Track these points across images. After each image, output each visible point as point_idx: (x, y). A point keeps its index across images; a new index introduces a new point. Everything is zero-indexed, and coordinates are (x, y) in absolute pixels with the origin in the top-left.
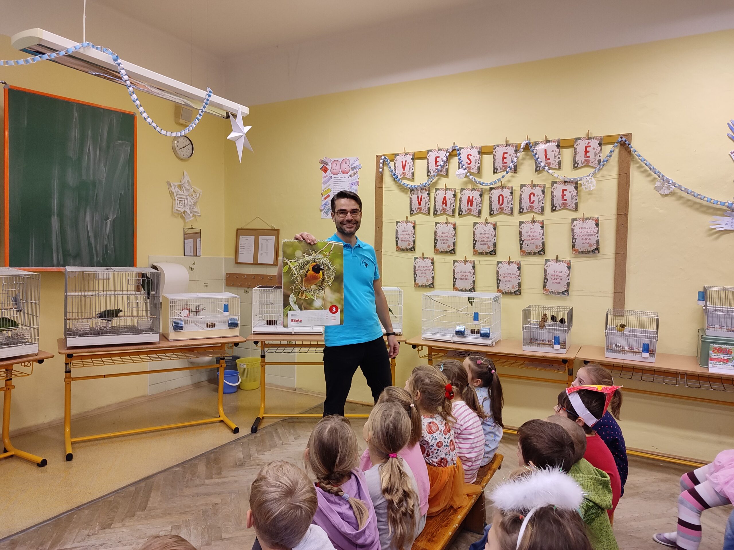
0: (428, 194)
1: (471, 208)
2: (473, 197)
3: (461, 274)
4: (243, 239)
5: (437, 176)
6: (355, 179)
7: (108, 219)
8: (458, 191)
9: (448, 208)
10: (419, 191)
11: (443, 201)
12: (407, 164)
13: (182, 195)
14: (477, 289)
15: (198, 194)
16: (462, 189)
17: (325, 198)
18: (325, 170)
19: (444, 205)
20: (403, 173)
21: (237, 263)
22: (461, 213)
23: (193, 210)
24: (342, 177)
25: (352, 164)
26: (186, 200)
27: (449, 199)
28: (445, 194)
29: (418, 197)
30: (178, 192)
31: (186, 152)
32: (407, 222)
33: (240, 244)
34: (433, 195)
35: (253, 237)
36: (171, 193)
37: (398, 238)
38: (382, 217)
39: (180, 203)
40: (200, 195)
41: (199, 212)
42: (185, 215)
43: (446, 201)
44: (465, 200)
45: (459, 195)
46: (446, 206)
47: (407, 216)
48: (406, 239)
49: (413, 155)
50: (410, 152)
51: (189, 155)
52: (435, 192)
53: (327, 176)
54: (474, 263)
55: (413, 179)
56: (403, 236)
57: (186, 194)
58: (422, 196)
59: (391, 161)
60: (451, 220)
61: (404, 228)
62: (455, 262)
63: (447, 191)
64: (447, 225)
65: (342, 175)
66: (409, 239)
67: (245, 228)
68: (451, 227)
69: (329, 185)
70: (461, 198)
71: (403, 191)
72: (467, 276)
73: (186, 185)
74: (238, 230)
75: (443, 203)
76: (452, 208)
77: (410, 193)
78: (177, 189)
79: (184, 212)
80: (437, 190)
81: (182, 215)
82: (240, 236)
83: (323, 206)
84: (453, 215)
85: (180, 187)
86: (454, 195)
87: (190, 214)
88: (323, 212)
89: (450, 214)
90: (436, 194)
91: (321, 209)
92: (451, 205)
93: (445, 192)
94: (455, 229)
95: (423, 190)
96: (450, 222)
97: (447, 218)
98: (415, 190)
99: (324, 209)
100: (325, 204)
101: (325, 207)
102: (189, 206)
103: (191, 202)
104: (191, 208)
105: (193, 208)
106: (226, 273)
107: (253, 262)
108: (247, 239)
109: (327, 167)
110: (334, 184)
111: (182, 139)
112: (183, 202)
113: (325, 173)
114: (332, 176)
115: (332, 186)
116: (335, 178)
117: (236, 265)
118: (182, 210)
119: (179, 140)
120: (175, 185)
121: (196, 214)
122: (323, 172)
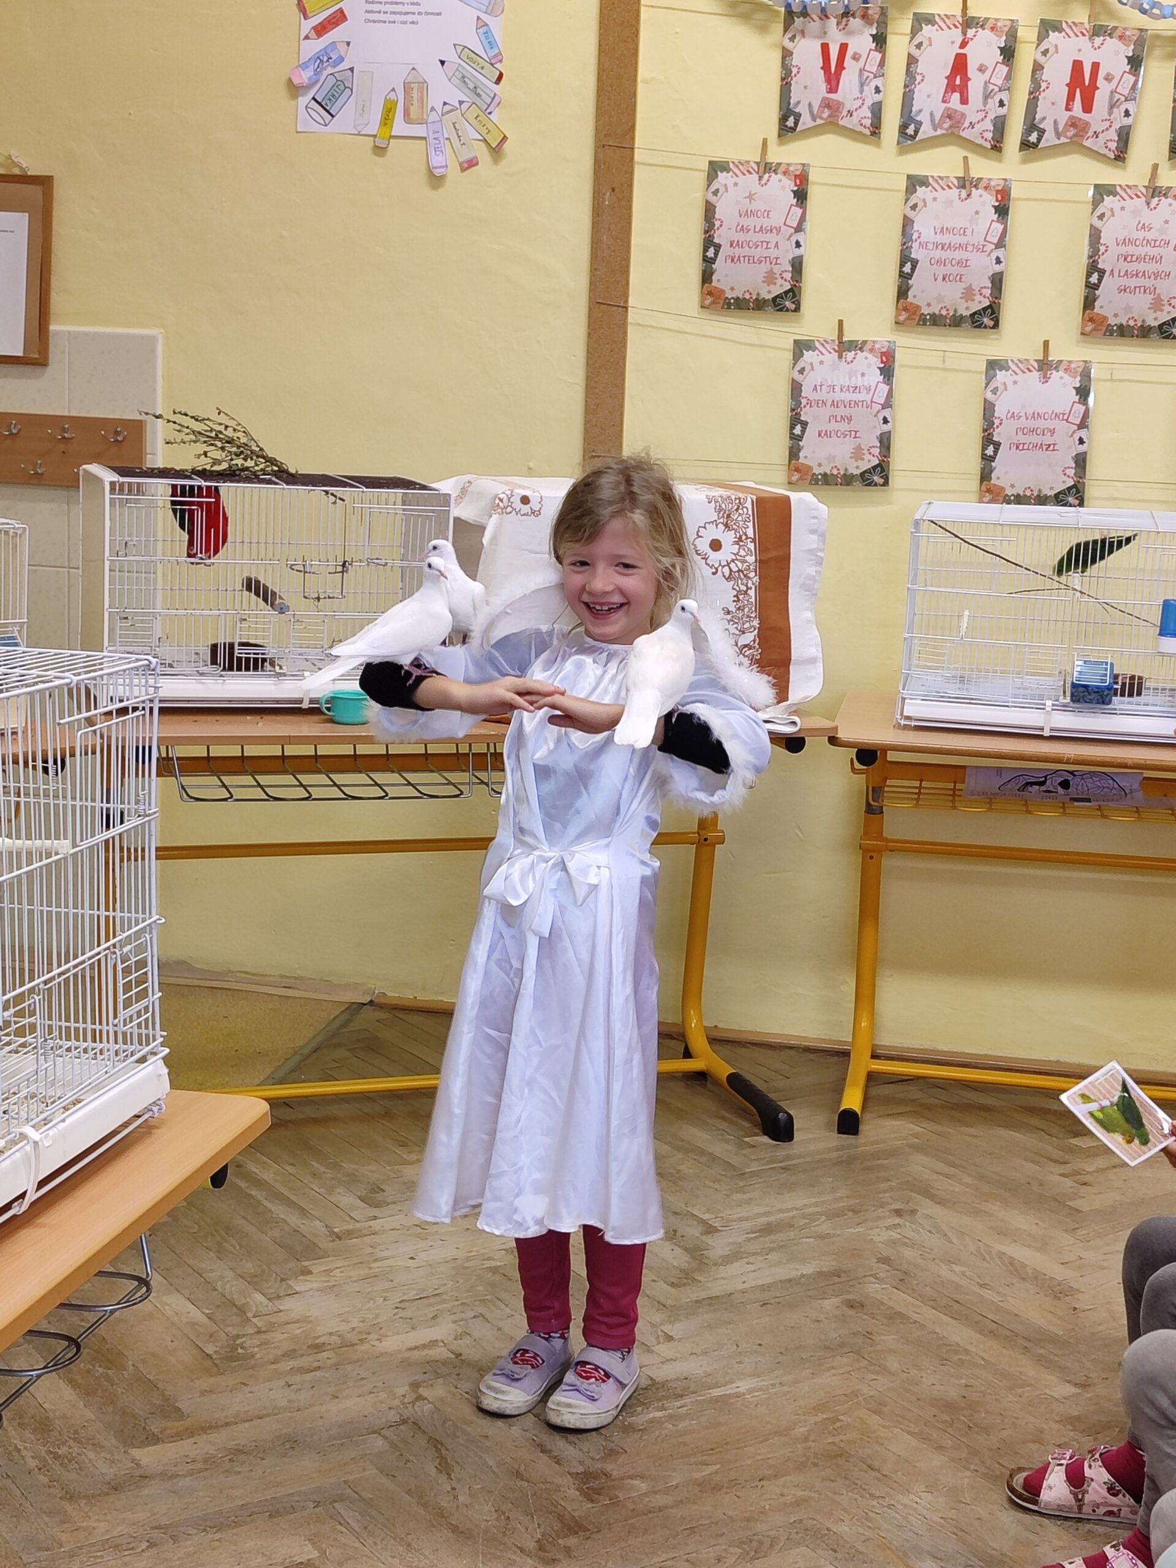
0: (875, 38)
1: (1085, 117)
2: (1096, 66)
3: (1023, 423)
8: (1027, 34)
9: (971, 112)
10: (833, 21)
11: (951, 78)
14: (1091, 492)
16: (1047, 27)
17: (321, 30)
19: (956, 96)
22: (1033, 138)
27: (982, 69)
28: (964, 44)
29: (825, 48)
32: (767, 168)
34: (898, 45)
37: (718, 247)
38: (633, 139)
43: (966, 79)
44: (1057, 76)
45: (1026, 55)
46: (964, 101)
47: (765, 143)
48: (759, 252)
52: (915, 31)
54: (1086, 375)
56: (741, 237)
58: (844, 48)
60: (983, 168)
61: (751, 197)
62: (993, 366)
63: (970, 32)
64: (964, 193)
66: (773, 253)
68: (987, 201)
70: (1037, 68)
71: (745, 17)
72: (1052, 432)
75: (951, 87)
76: (995, 111)
77: (786, 30)
80: (921, 20)
83: (304, 66)
84: (997, 146)
86: (1008, 53)
88: (304, 100)
89: (980, 141)
90: (916, 41)
91: (296, 82)
92: (987, 96)
93: (964, 33)
94: (1002, 211)
95: (853, 15)
96: (980, 179)
97: (966, 158)
98: (815, 17)
99: (317, 81)
100: (321, 60)
101: (317, 73)
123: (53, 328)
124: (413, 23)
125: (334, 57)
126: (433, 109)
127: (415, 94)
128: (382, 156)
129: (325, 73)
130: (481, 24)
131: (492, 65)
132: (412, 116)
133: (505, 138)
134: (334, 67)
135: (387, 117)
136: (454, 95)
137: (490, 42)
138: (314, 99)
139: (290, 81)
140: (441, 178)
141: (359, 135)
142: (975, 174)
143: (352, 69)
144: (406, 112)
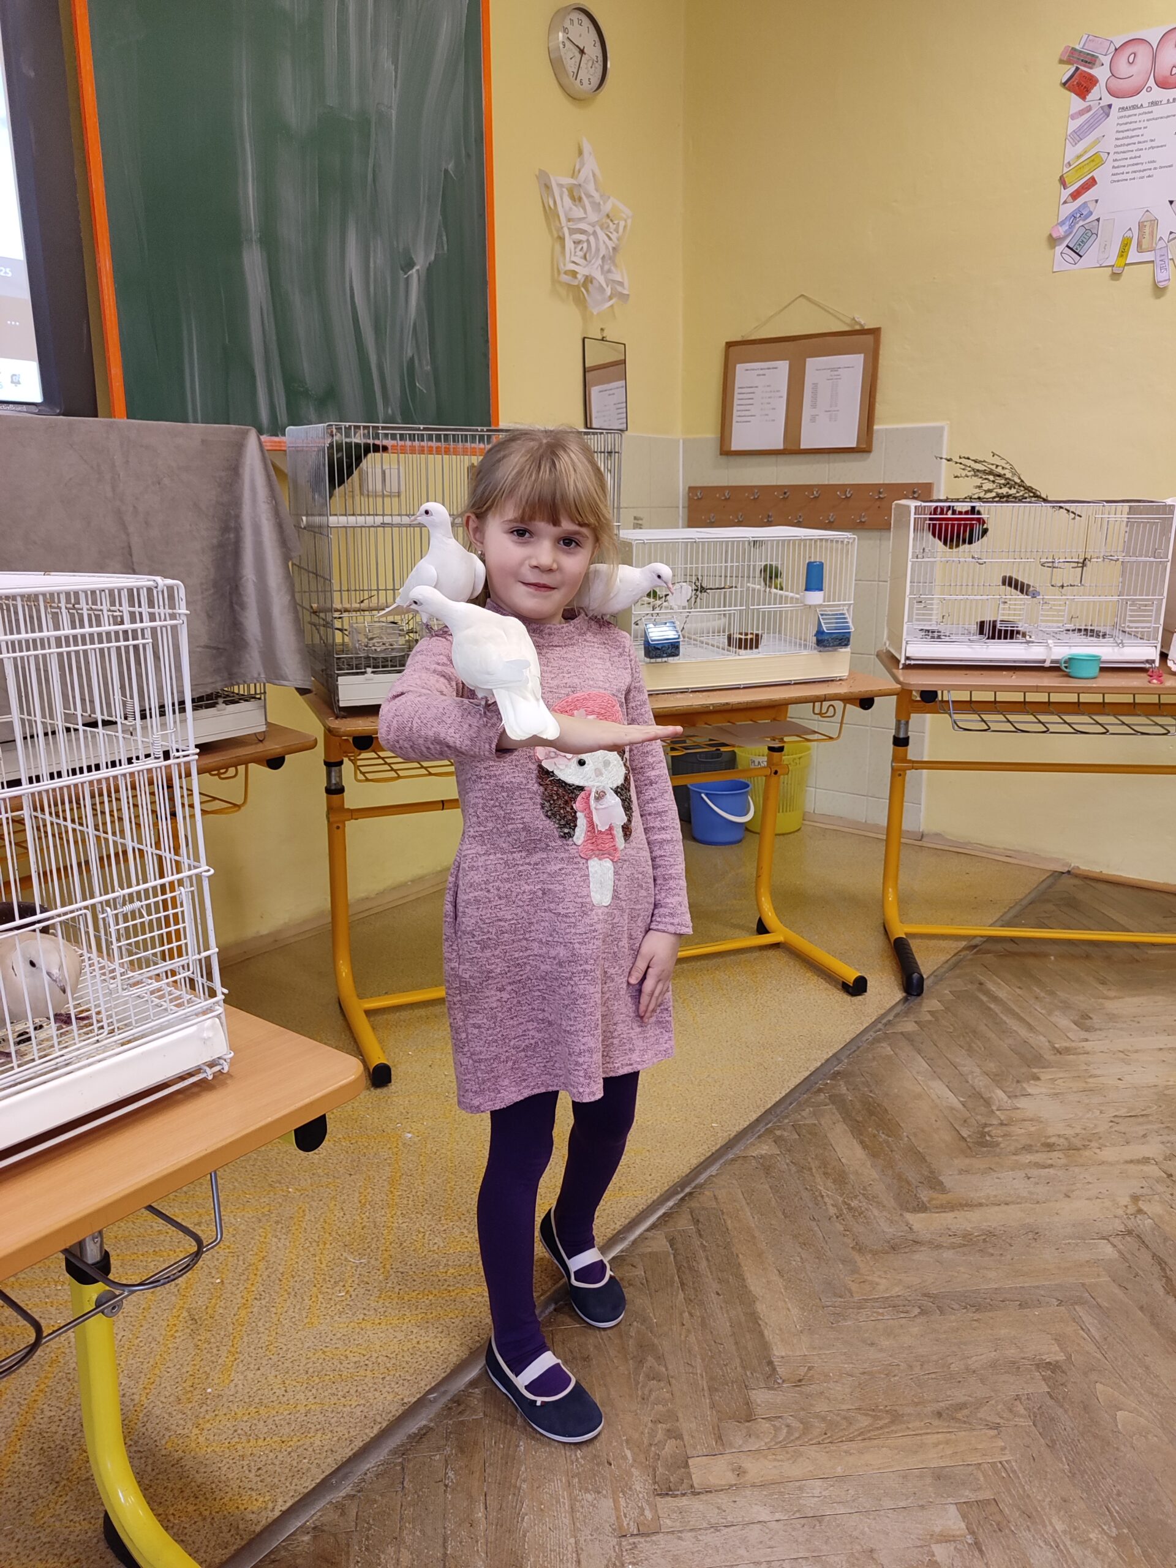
4: (746, 374)
7: (410, 264)
13: (581, 219)
15: (622, 224)
17: (1075, 195)
18: (1081, 85)
21: (726, 452)
23: (611, 276)
24: (1154, 103)
26: (592, 239)
30: (571, 209)
31: (589, 74)
33: (737, 391)
35: (783, 366)
36: (550, 214)
39: (575, 248)
40: (625, 227)
41: (626, 284)
42: (587, 291)
51: (595, 81)
53: (1089, 109)
57: (593, 217)
65: (1158, 93)
67: (753, 338)
69: (1097, 141)
73: (591, 188)
74: (729, 345)
78: (567, 200)
79: (588, 280)
81: (580, 291)
82: (738, 366)
83: (1062, 223)
85: (575, 195)
87: (604, 285)
88: (1059, 249)
91: (1054, 236)
99: (1071, 233)
100: (1075, 217)
101: (1071, 227)
102: (600, 262)
103: (607, 247)
104: (606, 267)
105: (609, 271)
106: (690, 488)
107: (781, 447)
108: (761, 372)
109: (1094, 72)
110: (1121, 135)
111: (576, 22)
112: (585, 245)
113: (1084, 98)
114: (1110, 106)
115: (1108, 145)
116: (1123, 109)
117: (723, 460)
118: (582, 271)
119: (567, 24)
120: (561, 186)
121: (619, 289)
122: (1073, 95)
123: (876, 427)
124: (1149, 176)
125: (1085, 213)
126: (1161, 238)
127: (1147, 230)
128: (1118, 280)
129: (1077, 226)
132: (1143, 247)
134: (1084, 220)
135: (1123, 252)
138: (1068, 246)
139: (1051, 235)
140: (1165, 289)
141: (1101, 267)
143: (1098, 220)
144: (1139, 244)
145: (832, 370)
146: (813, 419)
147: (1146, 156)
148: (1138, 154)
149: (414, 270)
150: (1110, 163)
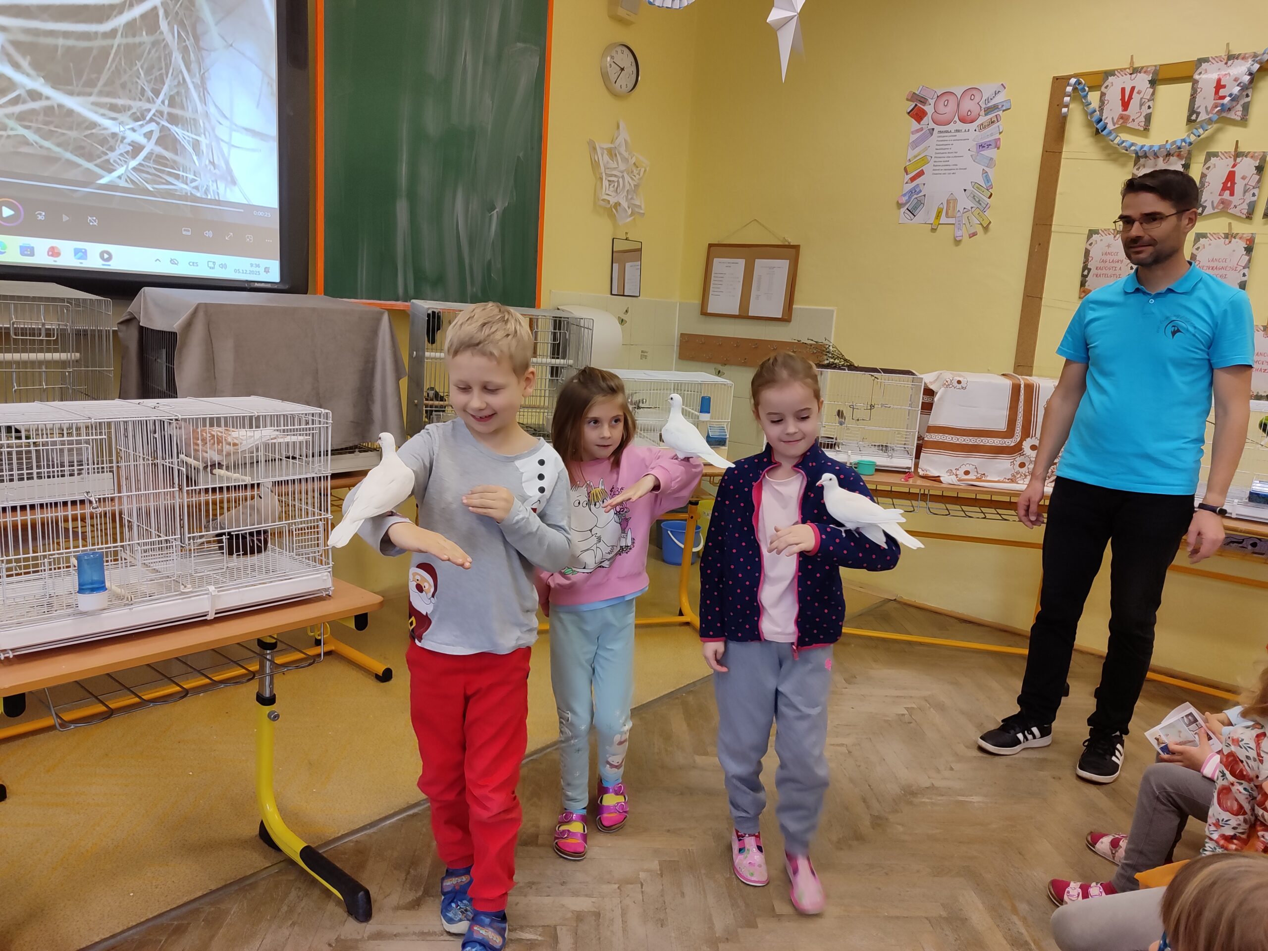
4: (719, 264)
5: (1216, 122)
6: (992, 135)
7: (493, 208)
9: (1236, 200)
10: (1161, 159)
11: (1225, 184)
12: (1135, 94)
13: (615, 169)
15: (643, 170)
17: (913, 179)
18: (918, 115)
19: (1228, 192)
20: (1122, 117)
21: (704, 313)
23: (633, 202)
24: (957, 131)
25: (988, 100)
26: (621, 180)
27: (1244, 178)
28: (1234, 166)
30: (608, 162)
31: (625, 81)
33: (713, 275)
34: (1196, 168)
35: (742, 262)
36: (595, 165)
37: (1089, 270)
38: (1052, 221)
39: (609, 185)
40: (645, 171)
41: (643, 207)
42: (616, 210)
43: (1233, 183)
48: (1110, 273)
49: (1156, 73)
50: (1148, 67)
51: (631, 86)
52: (1206, 161)
53: (922, 129)
55: (1146, 129)
56: (1102, 265)
57: (622, 167)
59: (1092, 88)
60: (1240, 228)
61: (1109, 246)
63: (1238, 160)
64: (1227, 241)
65: (960, 125)
66: (1118, 272)
67: (727, 243)
68: (1239, 246)
69: (926, 149)
71: (1115, 160)
73: (623, 150)
74: (710, 246)
75: (1224, 188)
76: (1249, 198)
77: (1135, 165)
78: (606, 157)
79: (617, 205)
80: (1210, 156)
81: (612, 211)
82: (715, 260)
83: (904, 195)
84: (1249, 216)
85: (612, 153)
86: (1260, 169)
87: (627, 208)
88: (904, 209)
89: (1239, 214)
90: (1207, 166)
91: (900, 202)
92: (1245, 192)
93: (1235, 160)
94: (1249, 250)
95: (1173, 156)
96: (1237, 234)
97: (1230, 224)
98: (1151, 158)
99: (909, 202)
100: (912, 192)
101: (910, 198)
102: (625, 193)
103: (630, 184)
104: (630, 197)
105: (632, 198)
106: (681, 334)
107: (738, 314)
108: (729, 265)
109: (925, 108)
110: (938, 147)
111: (619, 52)
112: (616, 184)
113: (919, 122)
114: (933, 129)
115: (931, 152)
116: (940, 132)
117: (703, 317)
118: (613, 201)
119: (614, 54)
120: (602, 149)
121: (637, 210)
122: (913, 120)
123: (794, 306)
124: (953, 173)
125: (918, 190)
126: (959, 211)
127: (951, 205)
128: (934, 232)
129: (913, 198)
130: (984, 172)
131: (988, 190)
132: (949, 214)
133: (990, 222)
134: (917, 194)
135: (938, 216)
136: (969, 204)
137: (987, 179)
138: (907, 209)
139: (898, 202)
140: (960, 241)
141: (925, 224)
142: (1235, 231)
143: (925, 195)
144: (947, 213)
145: (770, 268)
146: (758, 297)
147: (952, 161)
148: (947, 159)
149: (495, 211)
150: (932, 163)
